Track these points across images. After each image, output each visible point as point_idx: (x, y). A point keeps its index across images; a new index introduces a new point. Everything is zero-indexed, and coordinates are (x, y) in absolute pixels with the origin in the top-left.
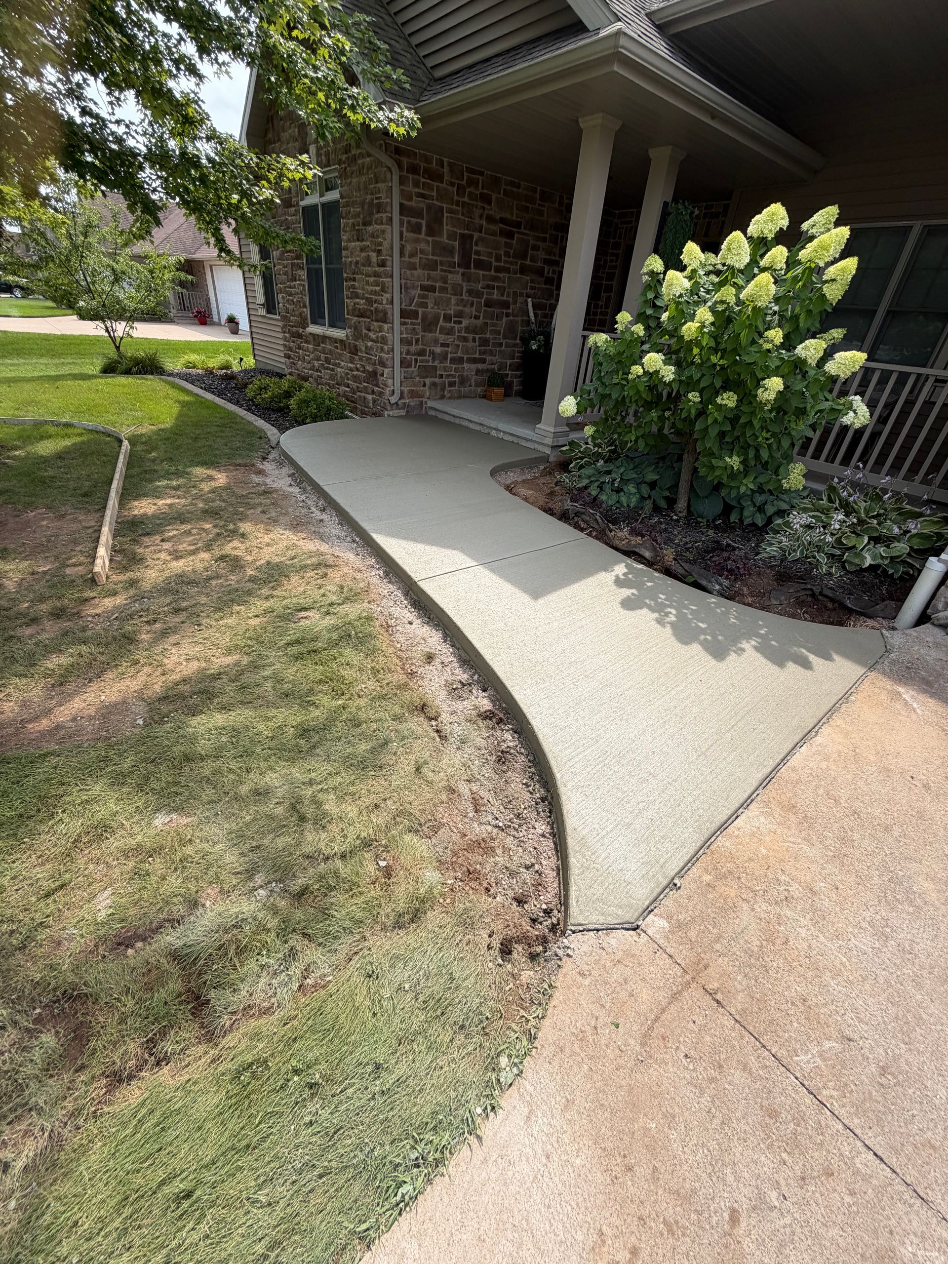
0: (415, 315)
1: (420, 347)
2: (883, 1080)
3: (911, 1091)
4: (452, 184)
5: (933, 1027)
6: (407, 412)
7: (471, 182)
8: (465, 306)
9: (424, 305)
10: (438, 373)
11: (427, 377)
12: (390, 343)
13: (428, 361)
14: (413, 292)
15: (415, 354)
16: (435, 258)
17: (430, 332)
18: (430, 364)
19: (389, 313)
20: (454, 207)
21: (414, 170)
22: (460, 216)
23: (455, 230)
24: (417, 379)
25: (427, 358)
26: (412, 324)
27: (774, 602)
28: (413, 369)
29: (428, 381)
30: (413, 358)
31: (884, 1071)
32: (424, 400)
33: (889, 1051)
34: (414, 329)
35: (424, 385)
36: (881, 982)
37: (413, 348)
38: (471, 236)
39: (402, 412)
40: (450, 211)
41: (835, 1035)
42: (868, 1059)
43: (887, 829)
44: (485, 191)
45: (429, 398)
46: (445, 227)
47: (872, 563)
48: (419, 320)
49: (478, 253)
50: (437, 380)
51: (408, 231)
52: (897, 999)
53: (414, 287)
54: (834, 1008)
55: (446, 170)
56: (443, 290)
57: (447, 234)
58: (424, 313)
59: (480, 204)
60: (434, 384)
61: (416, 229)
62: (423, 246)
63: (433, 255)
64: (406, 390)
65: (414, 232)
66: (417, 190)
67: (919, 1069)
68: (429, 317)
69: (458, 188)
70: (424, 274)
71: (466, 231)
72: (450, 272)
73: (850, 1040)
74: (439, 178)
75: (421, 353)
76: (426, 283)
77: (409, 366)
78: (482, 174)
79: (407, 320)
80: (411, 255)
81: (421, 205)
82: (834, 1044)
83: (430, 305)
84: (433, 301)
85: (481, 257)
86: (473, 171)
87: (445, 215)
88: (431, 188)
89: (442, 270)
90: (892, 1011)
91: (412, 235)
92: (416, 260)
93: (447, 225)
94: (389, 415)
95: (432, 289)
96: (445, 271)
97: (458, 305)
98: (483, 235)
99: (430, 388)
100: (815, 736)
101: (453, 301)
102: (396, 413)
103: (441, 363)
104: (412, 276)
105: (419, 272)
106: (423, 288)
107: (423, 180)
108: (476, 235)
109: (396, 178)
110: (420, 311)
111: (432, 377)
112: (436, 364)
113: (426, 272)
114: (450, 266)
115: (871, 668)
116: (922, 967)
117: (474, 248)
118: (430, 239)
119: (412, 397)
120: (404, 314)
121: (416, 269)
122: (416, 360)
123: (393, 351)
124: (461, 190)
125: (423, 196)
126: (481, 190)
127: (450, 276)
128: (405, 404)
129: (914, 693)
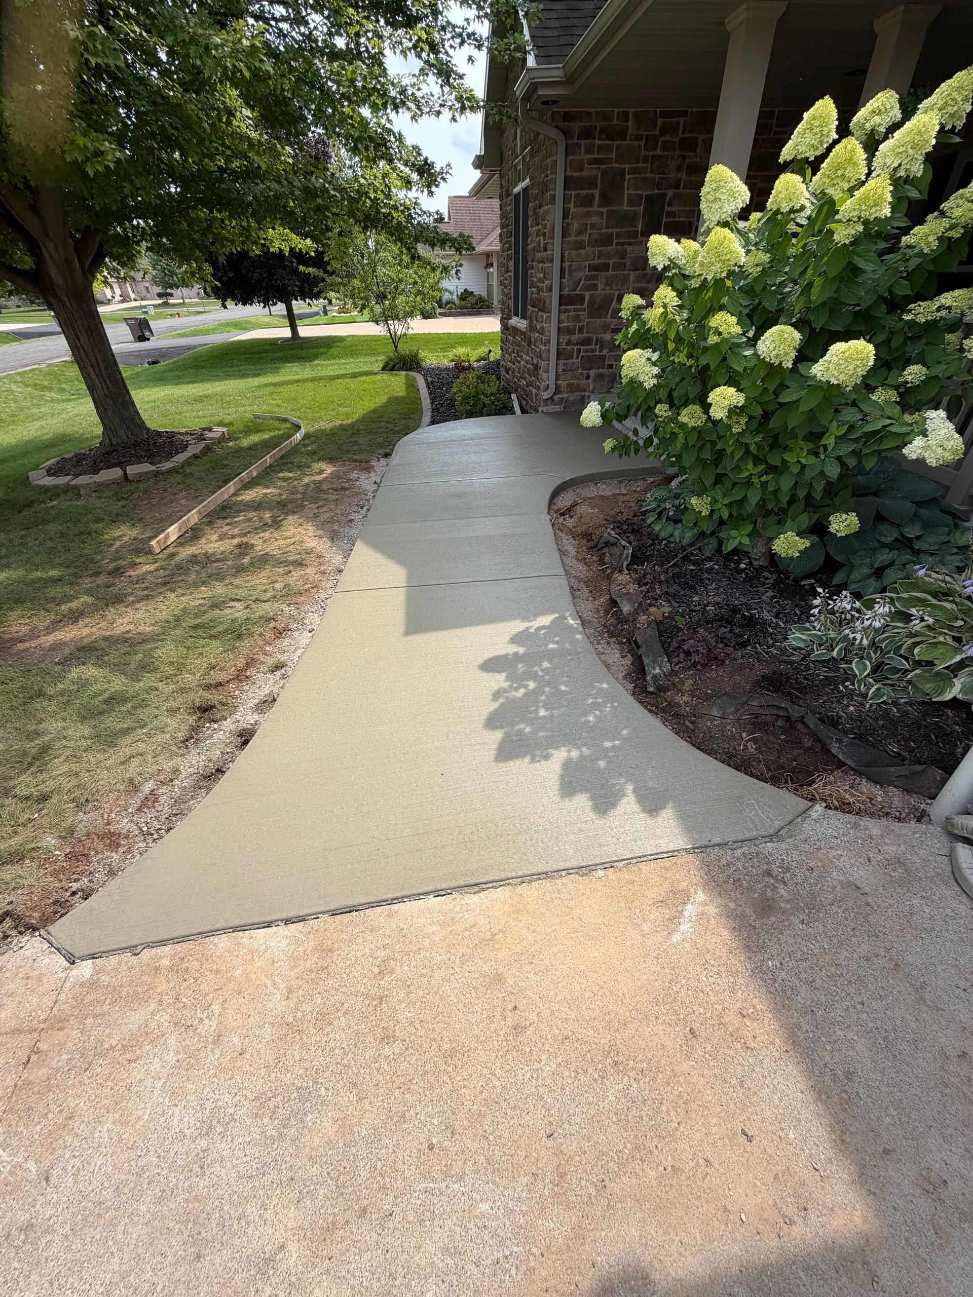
0: (580, 299)
1: (585, 335)
2: (14, 1232)
3: (16, 1264)
4: (638, 138)
5: (111, 1243)
6: (565, 408)
7: (666, 129)
8: (648, 282)
9: (594, 287)
10: (607, 362)
11: (591, 369)
12: (547, 334)
13: (595, 351)
14: (578, 275)
15: (577, 344)
16: (610, 231)
17: (599, 316)
18: (598, 353)
19: (548, 302)
20: (641, 165)
21: (587, 134)
22: (648, 175)
23: (640, 192)
24: (580, 371)
25: (593, 347)
26: (575, 310)
27: (715, 712)
28: (574, 360)
29: (592, 373)
30: (575, 348)
31: (28, 1227)
32: (587, 394)
33: (54, 1219)
34: (578, 316)
35: (588, 378)
36: (139, 1164)
37: (576, 337)
38: (664, 196)
39: (558, 408)
40: (634, 171)
41: (45, 1164)
42: (34, 1206)
43: (387, 1038)
44: (688, 135)
45: (593, 392)
46: (626, 192)
47: (960, 697)
48: (586, 305)
49: (672, 214)
50: (605, 371)
51: (575, 205)
52: (126, 1190)
53: (579, 269)
54: (78, 1145)
55: (631, 123)
56: (620, 266)
57: (628, 198)
58: (591, 296)
59: (678, 153)
60: (601, 376)
61: (587, 201)
62: (594, 219)
63: (607, 227)
64: (563, 383)
65: (582, 205)
66: (590, 156)
67: (47, 1259)
68: (599, 300)
69: (647, 141)
70: (593, 253)
71: (656, 191)
72: (630, 244)
73: (47, 1179)
74: (621, 134)
75: (586, 342)
76: (596, 262)
77: (570, 357)
78: (684, 114)
79: (569, 307)
80: (579, 233)
81: (594, 173)
82: (33, 1170)
83: (601, 286)
84: (604, 281)
85: (677, 219)
86: (671, 114)
87: (627, 177)
88: (607, 149)
89: (617, 244)
90: (108, 1194)
91: (580, 209)
92: (585, 238)
93: (628, 189)
94: (542, 412)
95: (605, 267)
96: (624, 244)
97: (638, 282)
98: (681, 190)
99: (595, 380)
100: (475, 893)
101: (632, 278)
102: (551, 408)
103: (610, 351)
104: (578, 256)
105: (589, 250)
106: (593, 268)
107: (598, 142)
108: (670, 193)
109: (561, 149)
110: (587, 295)
111: (598, 368)
112: (604, 353)
113: (597, 249)
114: (629, 237)
115: (699, 849)
116: (190, 1189)
117: (667, 208)
118: (604, 210)
119: (572, 391)
120: (564, 301)
121: (583, 248)
122: (579, 351)
123: (549, 342)
124: (651, 142)
125: (598, 161)
126: (681, 135)
127: (629, 249)
128: (562, 399)
129: (712, 910)
